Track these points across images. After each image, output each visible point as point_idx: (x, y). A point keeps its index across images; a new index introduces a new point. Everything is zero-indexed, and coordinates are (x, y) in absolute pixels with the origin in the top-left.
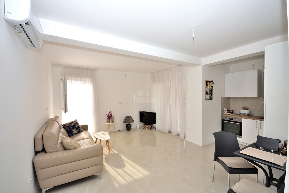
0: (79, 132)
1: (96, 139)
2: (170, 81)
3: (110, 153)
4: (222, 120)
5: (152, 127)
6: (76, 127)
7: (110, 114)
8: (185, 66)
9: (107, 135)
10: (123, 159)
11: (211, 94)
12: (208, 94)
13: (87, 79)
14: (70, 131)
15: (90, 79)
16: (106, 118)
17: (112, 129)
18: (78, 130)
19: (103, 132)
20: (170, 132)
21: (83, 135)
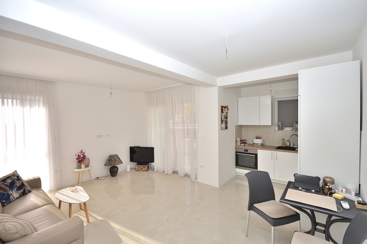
0: (24, 194)
1: (60, 202)
2: (175, 104)
3: (88, 222)
4: (236, 152)
5: (148, 167)
6: (17, 186)
7: (82, 154)
8: (196, 85)
9: (81, 193)
10: (115, 230)
11: (226, 122)
12: (224, 122)
13: (37, 98)
14: (5, 196)
15: (41, 98)
16: (75, 162)
17: (85, 178)
18: (22, 190)
19: (74, 188)
20: (175, 172)
21: (33, 198)
